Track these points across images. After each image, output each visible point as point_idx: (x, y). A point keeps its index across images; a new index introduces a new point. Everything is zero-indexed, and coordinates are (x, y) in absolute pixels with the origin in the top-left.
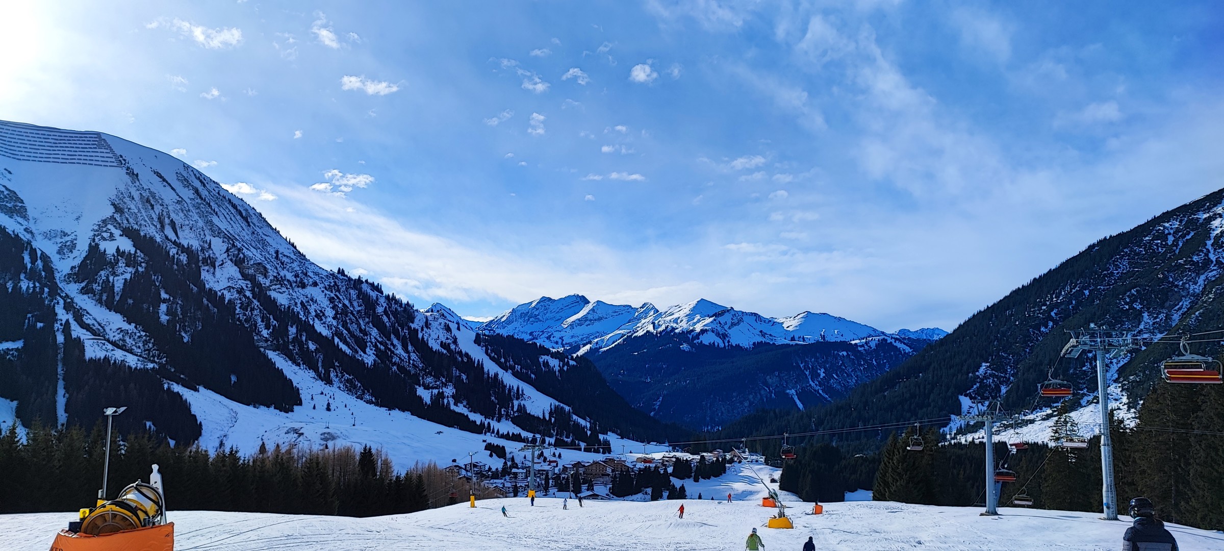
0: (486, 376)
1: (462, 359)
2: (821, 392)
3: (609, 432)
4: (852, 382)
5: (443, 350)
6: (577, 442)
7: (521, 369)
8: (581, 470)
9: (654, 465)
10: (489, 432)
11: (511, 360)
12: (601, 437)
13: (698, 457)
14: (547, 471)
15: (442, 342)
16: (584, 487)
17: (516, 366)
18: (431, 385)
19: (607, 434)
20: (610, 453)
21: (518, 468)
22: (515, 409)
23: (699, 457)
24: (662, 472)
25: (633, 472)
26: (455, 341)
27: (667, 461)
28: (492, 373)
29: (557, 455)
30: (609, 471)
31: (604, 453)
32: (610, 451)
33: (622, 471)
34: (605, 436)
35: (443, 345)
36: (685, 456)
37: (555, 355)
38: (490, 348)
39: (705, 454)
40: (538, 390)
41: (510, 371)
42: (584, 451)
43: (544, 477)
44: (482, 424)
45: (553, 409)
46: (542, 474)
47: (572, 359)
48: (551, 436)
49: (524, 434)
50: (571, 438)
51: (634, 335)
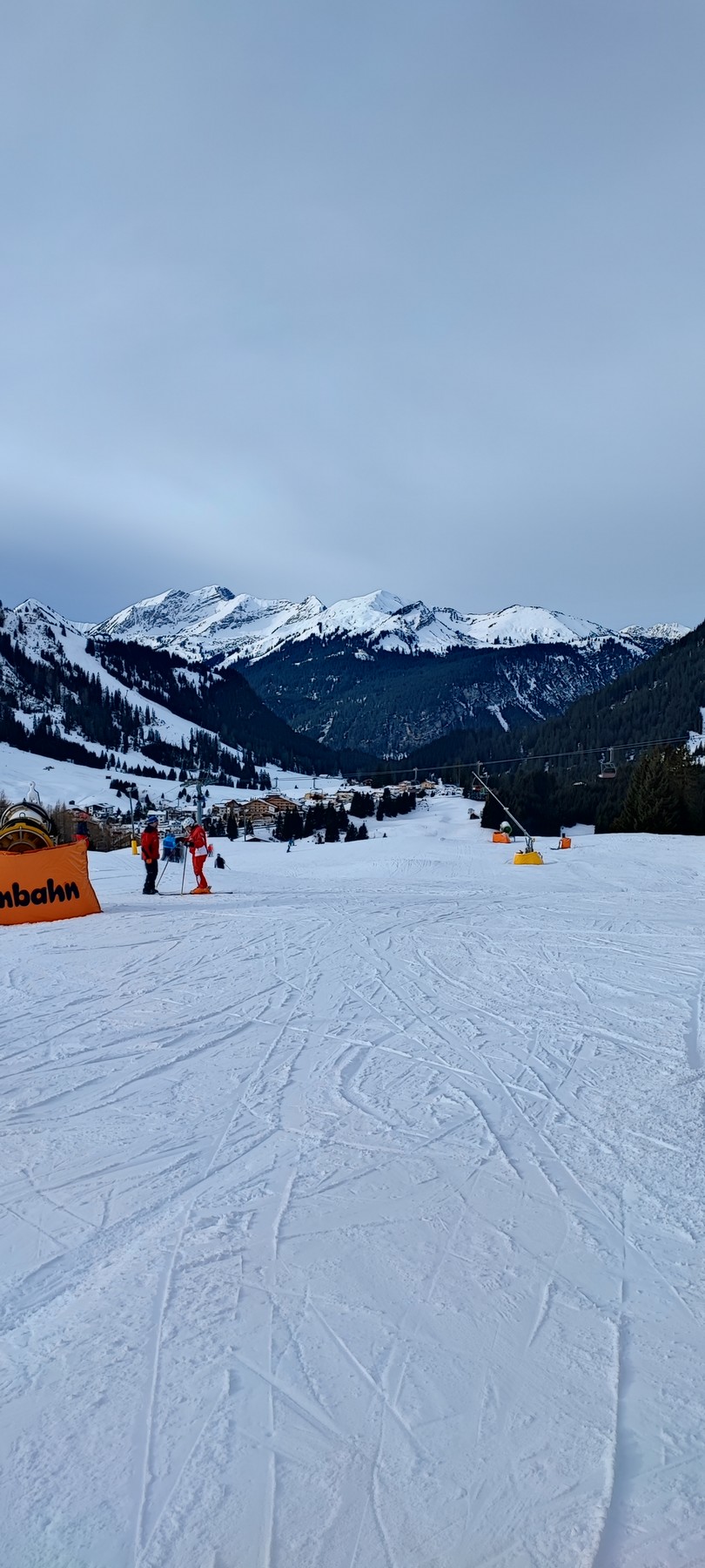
0: (104, 695)
1: (72, 674)
2: (530, 707)
3: (267, 764)
4: (570, 694)
5: (45, 662)
6: (227, 776)
7: (150, 686)
8: (237, 811)
9: (327, 802)
10: (113, 765)
11: (136, 674)
12: (258, 769)
13: (380, 791)
15: (43, 651)
16: (241, 830)
17: (143, 682)
18: (33, 708)
19: (265, 765)
20: (270, 789)
21: (156, 810)
22: (146, 736)
23: (382, 791)
24: (338, 809)
25: (301, 810)
26: (60, 651)
27: (343, 796)
28: (112, 691)
30: (272, 810)
31: (262, 789)
32: (269, 787)
33: (288, 810)
34: (263, 768)
35: (45, 655)
36: (366, 790)
37: (194, 667)
38: (107, 658)
39: (389, 787)
40: (174, 713)
41: (135, 688)
42: (238, 787)
44: (104, 758)
45: (195, 735)
47: (216, 671)
48: (193, 769)
49: (159, 768)
50: (220, 772)
51: (294, 640)
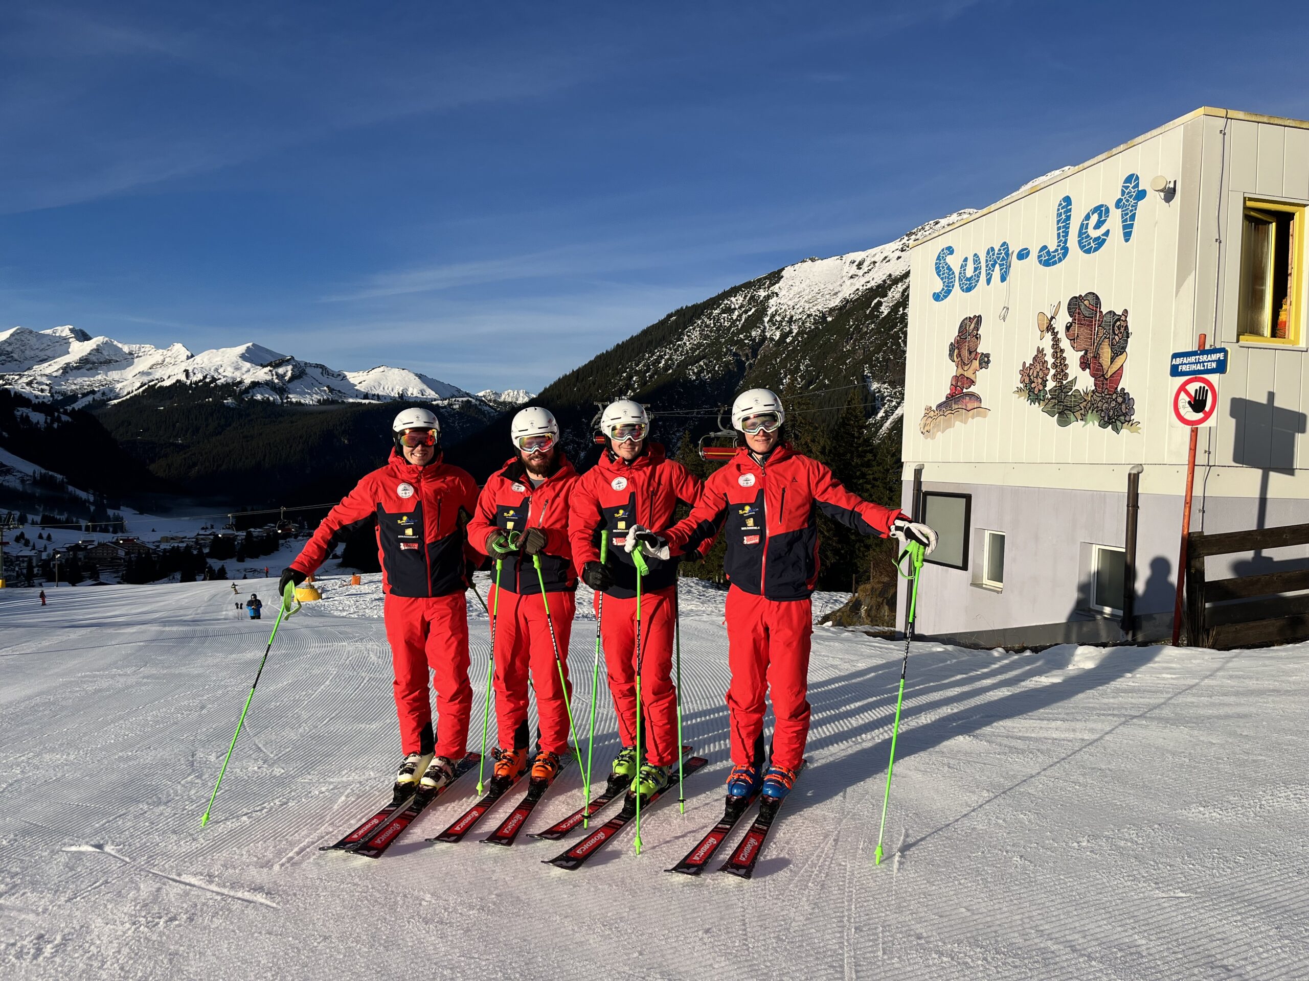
3: (123, 507)
6: (74, 519)
8: (81, 555)
9: (184, 545)
13: (242, 534)
14: (30, 558)
16: (85, 575)
19: (119, 508)
20: (123, 532)
23: (245, 533)
27: (202, 539)
29: (45, 536)
30: (121, 554)
31: (114, 532)
32: (122, 530)
33: (139, 553)
34: (116, 512)
37: (40, 408)
39: (252, 529)
40: (12, 454)
42: (86, 530)
43: (25, 564)
45: (38, 477)
46: (23, 561)
47: (65, 412)
51: (158, 385)
